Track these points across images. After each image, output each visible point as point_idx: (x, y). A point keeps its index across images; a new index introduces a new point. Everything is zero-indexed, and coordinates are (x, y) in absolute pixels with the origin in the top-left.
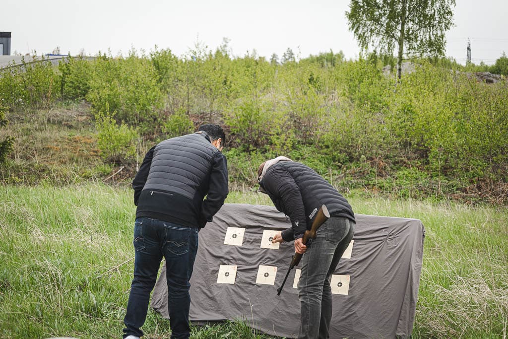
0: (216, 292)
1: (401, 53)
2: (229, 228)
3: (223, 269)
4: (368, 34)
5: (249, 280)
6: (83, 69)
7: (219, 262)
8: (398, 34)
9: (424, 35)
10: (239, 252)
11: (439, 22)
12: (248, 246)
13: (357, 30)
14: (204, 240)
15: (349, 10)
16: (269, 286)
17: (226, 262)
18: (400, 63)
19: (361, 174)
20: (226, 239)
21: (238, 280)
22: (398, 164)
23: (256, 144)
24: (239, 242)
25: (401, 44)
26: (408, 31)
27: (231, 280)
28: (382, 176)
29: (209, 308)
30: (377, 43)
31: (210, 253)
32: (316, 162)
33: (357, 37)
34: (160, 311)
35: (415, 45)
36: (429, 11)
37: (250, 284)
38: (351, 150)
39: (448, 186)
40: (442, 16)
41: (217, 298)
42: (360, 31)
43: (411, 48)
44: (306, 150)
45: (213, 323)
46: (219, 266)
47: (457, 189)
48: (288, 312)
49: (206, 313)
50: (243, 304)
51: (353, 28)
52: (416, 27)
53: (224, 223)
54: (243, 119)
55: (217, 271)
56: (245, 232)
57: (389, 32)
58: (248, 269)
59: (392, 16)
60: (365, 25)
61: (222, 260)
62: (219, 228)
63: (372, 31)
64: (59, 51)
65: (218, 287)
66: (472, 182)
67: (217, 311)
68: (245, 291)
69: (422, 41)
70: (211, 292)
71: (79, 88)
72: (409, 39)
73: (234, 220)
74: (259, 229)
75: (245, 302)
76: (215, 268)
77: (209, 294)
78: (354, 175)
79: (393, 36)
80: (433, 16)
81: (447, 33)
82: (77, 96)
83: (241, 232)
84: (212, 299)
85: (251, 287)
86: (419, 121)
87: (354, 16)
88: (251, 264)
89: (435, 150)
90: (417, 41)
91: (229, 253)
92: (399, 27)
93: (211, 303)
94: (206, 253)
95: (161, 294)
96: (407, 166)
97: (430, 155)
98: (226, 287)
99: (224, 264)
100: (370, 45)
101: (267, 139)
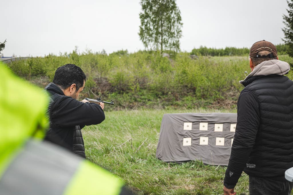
0: (183, 149)
1: (162, 49)
2: (185, 123)
3: (185, 140)
4: (147, 42)
5: (197, 144)
6: (40, 63)
7: (183, 137)
8: (160, 41)
9: (171, 41)
10: (191, 132)
11: (177, 35)
12: (195, 130)
13: (143, 40)
14: (175, 129)
15: (139, 32)
16: (206, 145)
17: (186, 137)
18: (161, 53)
19: (169, 100)
20: (184, 127)
21: (192, 144)
22: (183, 95)
23: (123, 90)
24: (190, 128)
25: (162, 45)
26: (164, 40)
27: (189, 144)
28: (178, 100)
29: (182, 156)
30: (152, 45)
31: (179, 134)
32: (149, 96)
33: (143, 43)
34: (161, 159)
35: (168, 45)
36: (172, 31)
37: (198, 145)
38: (163, 90)
39: (206, 103)
40: (178, 33)
41: (185, 152)
42: (144, 41)
43: (166, 46)
44: (145, 92)
45: (185, 162)
46: (183, 139)
47: (210, 104)
48: (215, 155)
49: (181, 158)
50: (196, 153)
51: (141, 39)
52: (167, 38)
53: (182, 121)
54: (117, 80)
55: (182, 141)
56: (193, 124)
57: (156, 40)
58: (195, 139)
59: (157, 34)
60: (146, 38)
61: (184, 136)
62: (180, 123)
63: (149, 40)
64: (3, 55)
65: (184, 147)
66: (215, 100)
67: (185, 157)
68: (196, 148)
69: (170, 43)
70: (181, 149)
71: (38, 71)
72: (165, 43)
73: (187, 120)
74: (198, 122)
75: (197, 152)
76: (182, 140)
77: (181, 150)
78: (166, 100)
79: (158, 42)
80: (174, 33)
81: (180, 40)
82: (38, 74)
83: (190, 124)
84: (182, 152)
85: (198, 146)
86: (190, 77)
87: (141, 34)
88: (197, 137)
89: (198, 88)
90: (168, 43)
91: (186, 133)
92: (161, 38)
93: (182, 154)
94: (177, 134)
95: (160, 152)
96: (187, 96)
97: (197, 90)
98: (188, 147)
99: (185, 138)
100: (149, 46)
101: (127, 88)
